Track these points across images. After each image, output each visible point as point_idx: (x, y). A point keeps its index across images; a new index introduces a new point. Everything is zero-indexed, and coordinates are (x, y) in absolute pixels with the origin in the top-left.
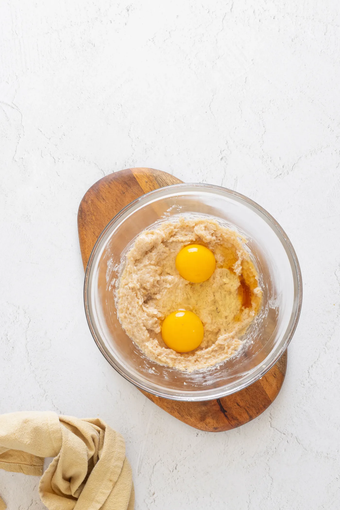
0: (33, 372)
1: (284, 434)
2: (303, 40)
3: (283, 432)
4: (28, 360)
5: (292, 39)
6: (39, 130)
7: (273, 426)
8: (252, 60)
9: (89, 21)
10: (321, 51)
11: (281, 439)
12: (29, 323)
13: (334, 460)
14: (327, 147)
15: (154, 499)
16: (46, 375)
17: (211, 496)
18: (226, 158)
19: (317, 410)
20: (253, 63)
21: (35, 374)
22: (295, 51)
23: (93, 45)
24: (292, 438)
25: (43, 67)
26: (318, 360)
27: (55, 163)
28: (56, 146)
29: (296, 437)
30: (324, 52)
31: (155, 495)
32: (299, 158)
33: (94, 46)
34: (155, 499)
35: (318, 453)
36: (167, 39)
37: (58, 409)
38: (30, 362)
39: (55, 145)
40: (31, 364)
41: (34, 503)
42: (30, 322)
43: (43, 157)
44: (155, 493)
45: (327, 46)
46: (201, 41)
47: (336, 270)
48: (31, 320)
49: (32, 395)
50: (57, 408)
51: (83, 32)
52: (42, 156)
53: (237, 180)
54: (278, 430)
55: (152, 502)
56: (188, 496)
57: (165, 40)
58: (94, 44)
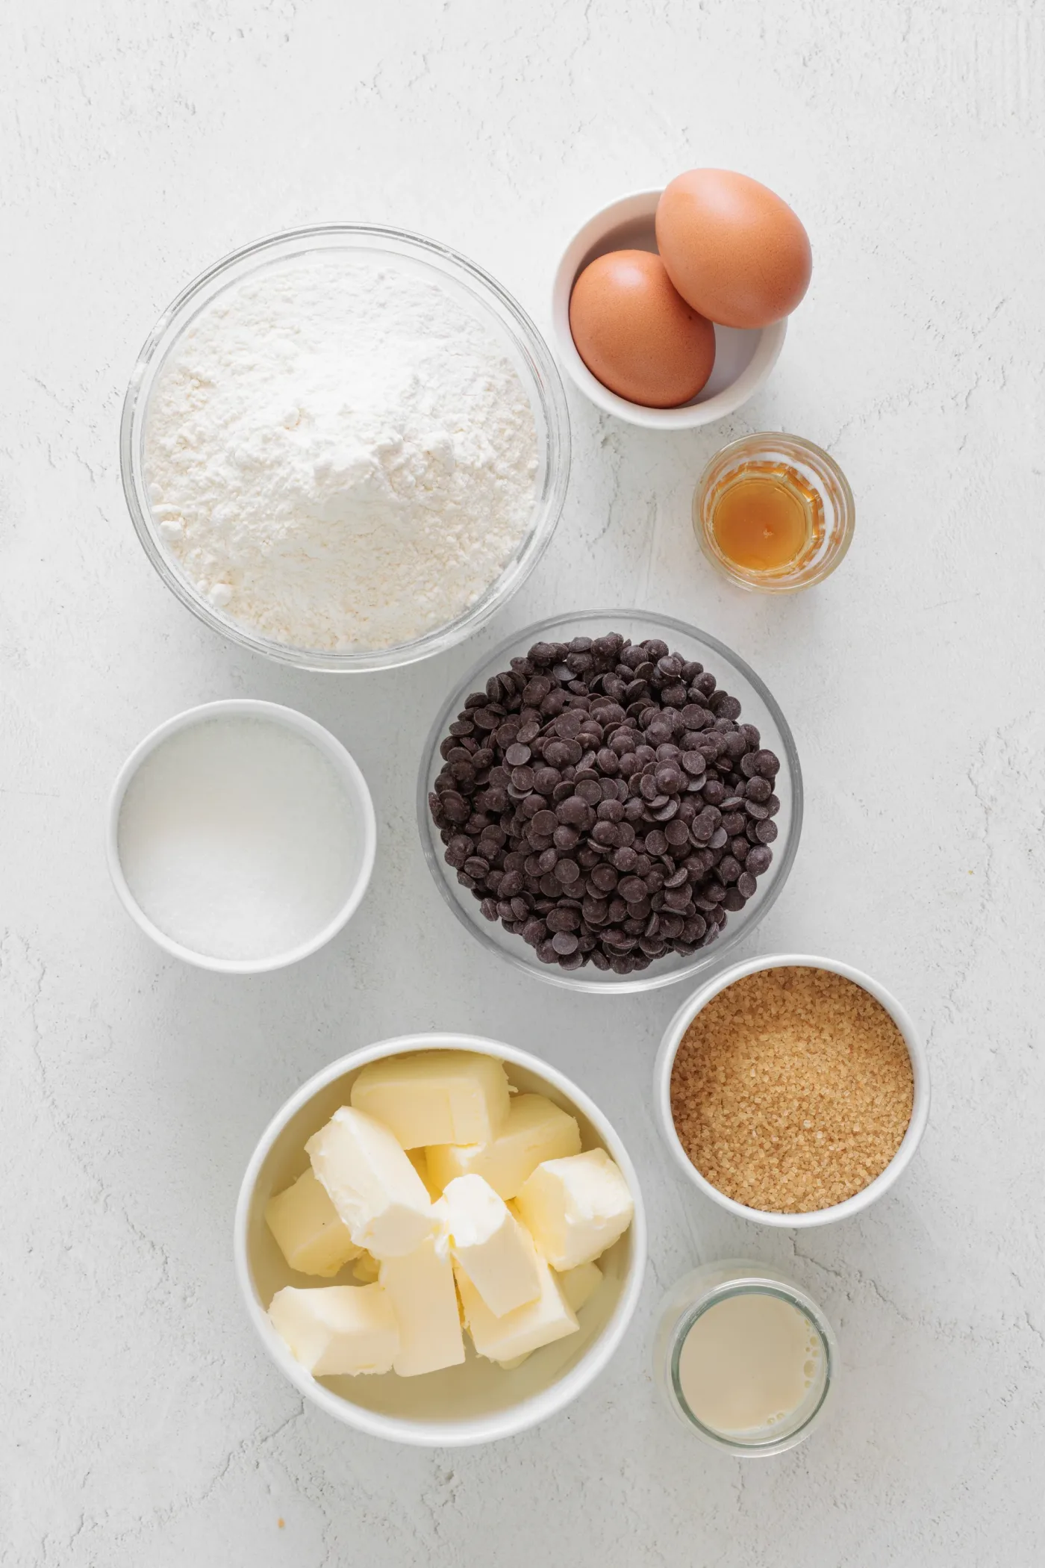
0: (62, 1129)
1: (837, 1274)
2: (838, 61)
3: (832, 1269)
4: (44, 1092)
5: (804, 59)
6: (39, 382)
7: (803, 1253)
8: (683, 130)
9: (173, 36)
10: (896, 91)
11: (830, 1290)
12: (42, 978)
13: (991, 1344)
14: (927, 387)
15: (452, 1491)
16: (103, 1135)
17: (623, 1474)
18: (619, 440)
19: (933, 1196)
20: (687, 141)
21: (69, 1135)
22: (813, 97)
23: (191, 108)
24: (862, 1284)
25: (38, 185)
26: (929, 1045)
27: (94, 481)
28: (94, 430)
29: (873, 1281)
30: (904, 93)
31: (454, 1481)
32: (842, 427)
33: (194, 112)
34: (455, 1493)
35: (942, 1325)
36: (417, 78)
37: (144, 1236)
38: (51, 1098)
39: (90, 426)
40: (53, 1103)
41: (88, 1524)
42: (43, 974)
43: (54, 466)
44: (454, 1473)
45: (914, 75)
46: (524, 80)
47: (973, 765)
48: (46, 970)
49: (64, 1197)
50: (140, 1232)
51: (155, 70)
52: (51, 463)
53: (656, 505)
54: (816, 1263)
55: (447, 1502)
56: (555, 1478)
57: (410, 83)
58: (194, 108)
